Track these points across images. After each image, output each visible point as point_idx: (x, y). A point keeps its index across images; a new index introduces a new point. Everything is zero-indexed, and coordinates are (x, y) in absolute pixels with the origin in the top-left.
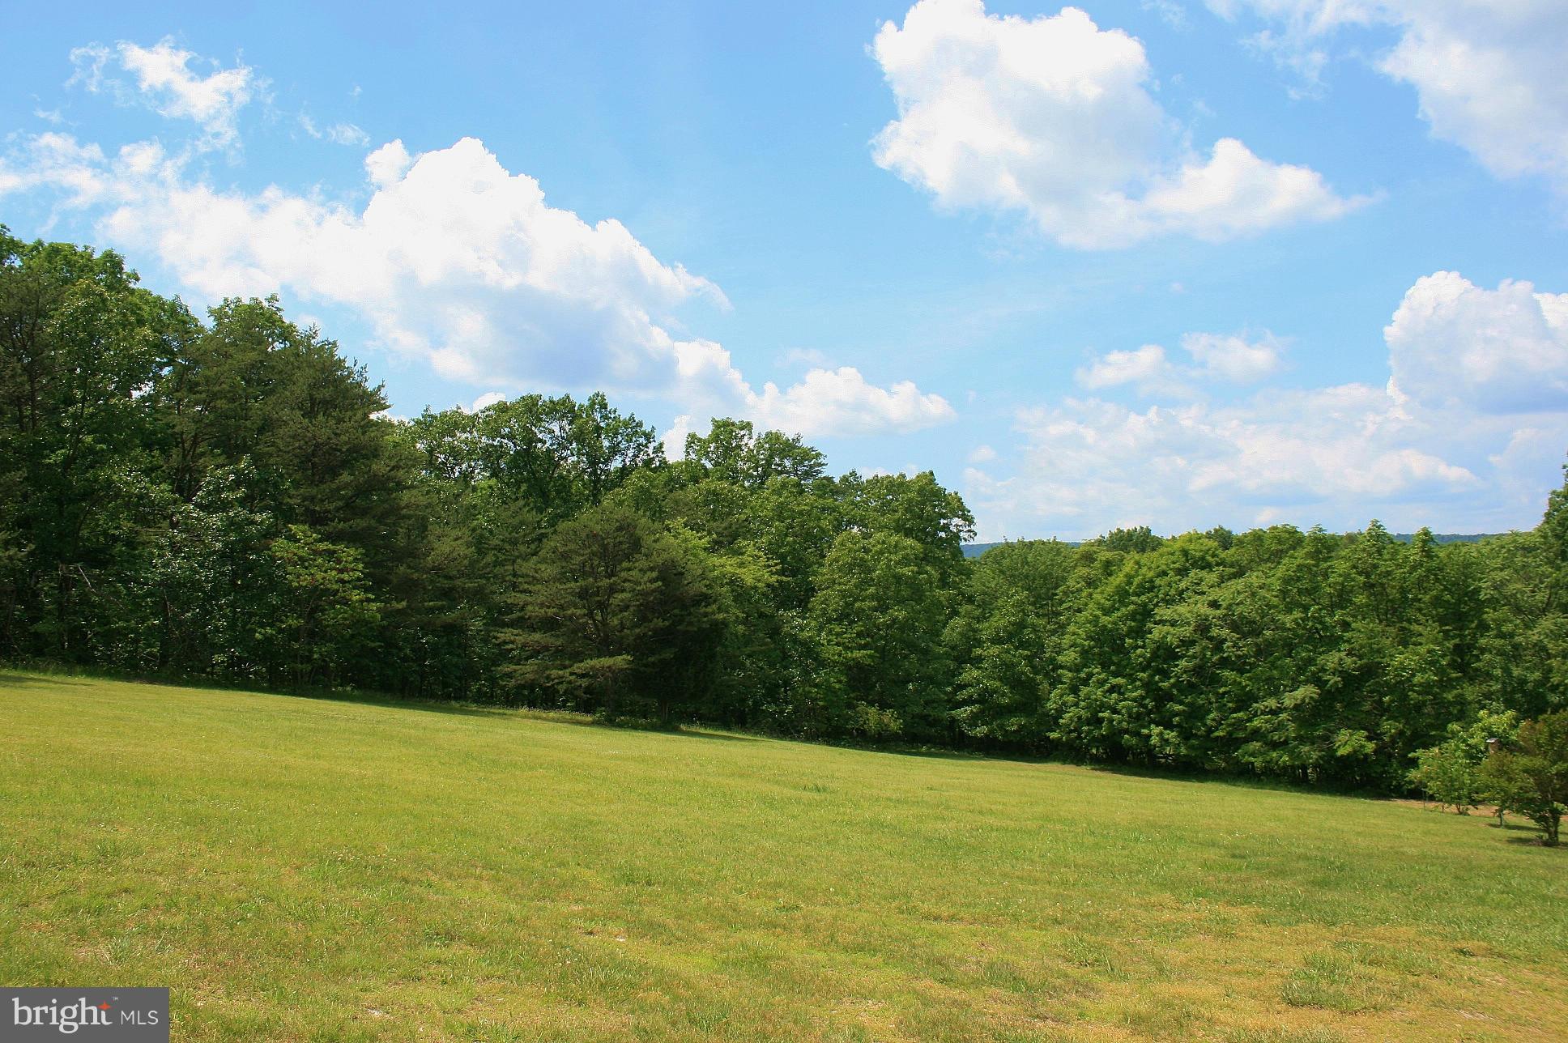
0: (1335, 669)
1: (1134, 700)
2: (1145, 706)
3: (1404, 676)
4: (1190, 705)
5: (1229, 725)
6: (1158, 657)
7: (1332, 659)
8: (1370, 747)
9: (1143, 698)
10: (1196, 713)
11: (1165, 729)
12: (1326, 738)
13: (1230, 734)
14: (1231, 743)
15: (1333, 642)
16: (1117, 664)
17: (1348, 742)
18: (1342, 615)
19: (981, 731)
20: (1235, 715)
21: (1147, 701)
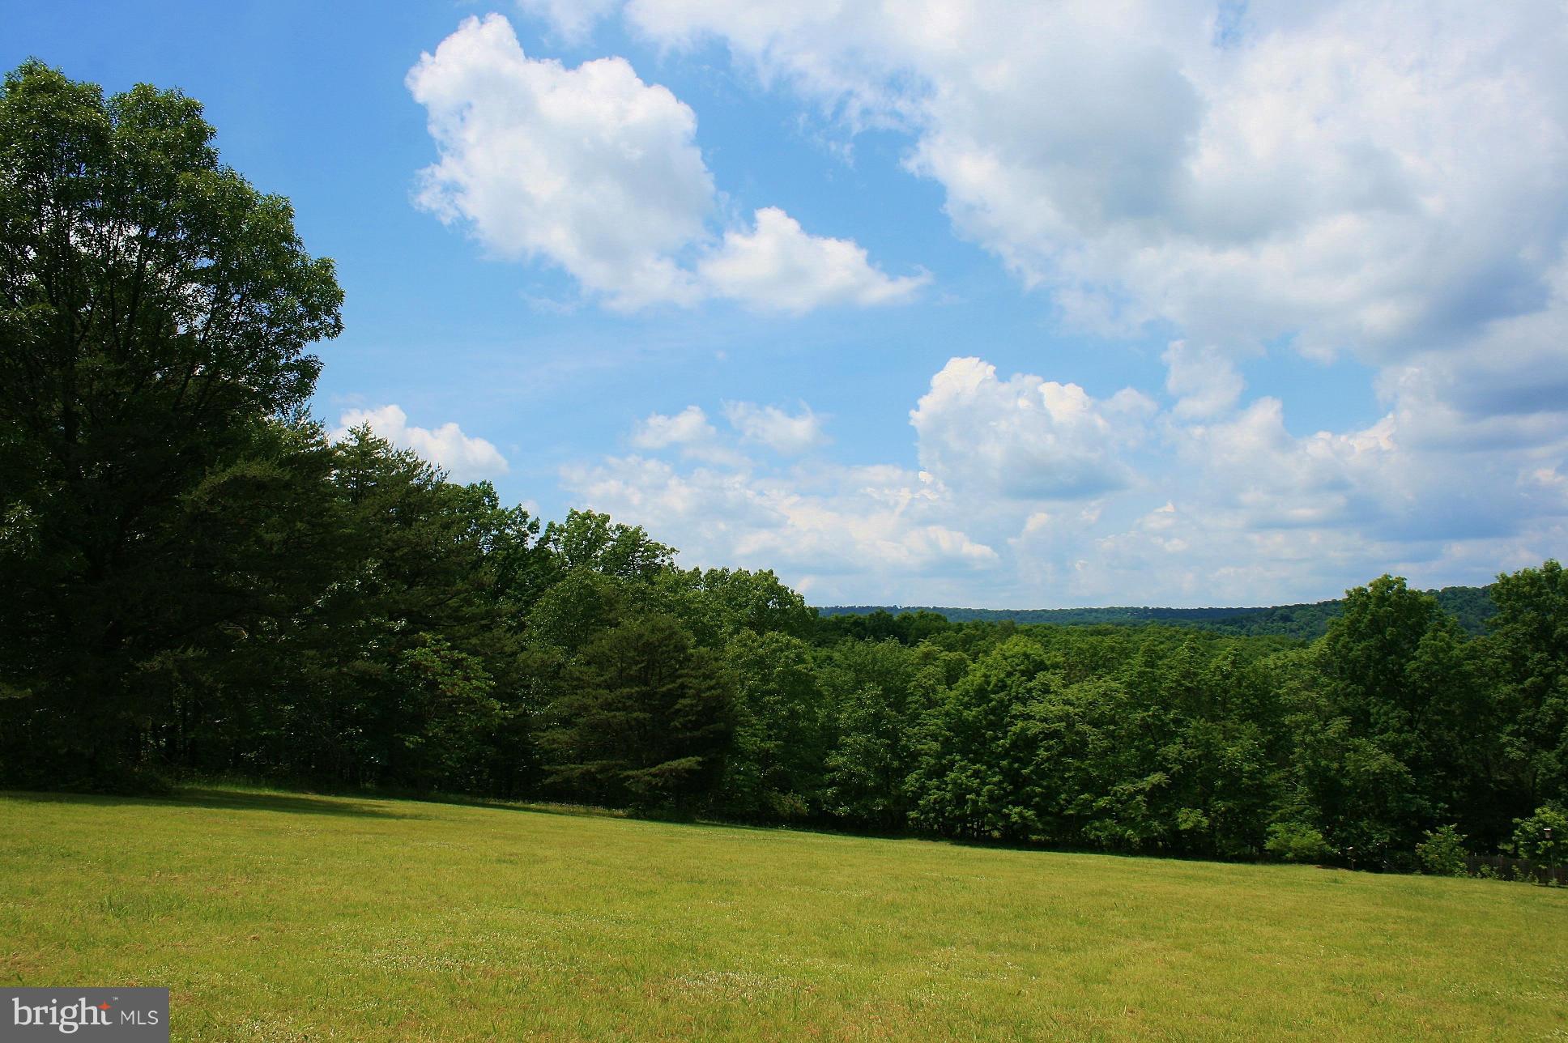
0: (1176, 759)
1: (994, 784)
2: (1004, 789)
3: (1236, 765)
4: (1047, 787)
5: (1077, 805)
6: (1017, 747)
7: (1172, 750)
8: (1205, 822)
9: (1000, 782)
10: (1050, 794)
11: (1025, 808)
12: (1169, 814)
13: (1079, 812)
14: (1081, 819)
15: (1169, 737)
16: (975, 752)
17: (1188, 818)
18: (1176, 714)
19: (843, 810)
20: (1082, 796)
21: (1005, 785)
